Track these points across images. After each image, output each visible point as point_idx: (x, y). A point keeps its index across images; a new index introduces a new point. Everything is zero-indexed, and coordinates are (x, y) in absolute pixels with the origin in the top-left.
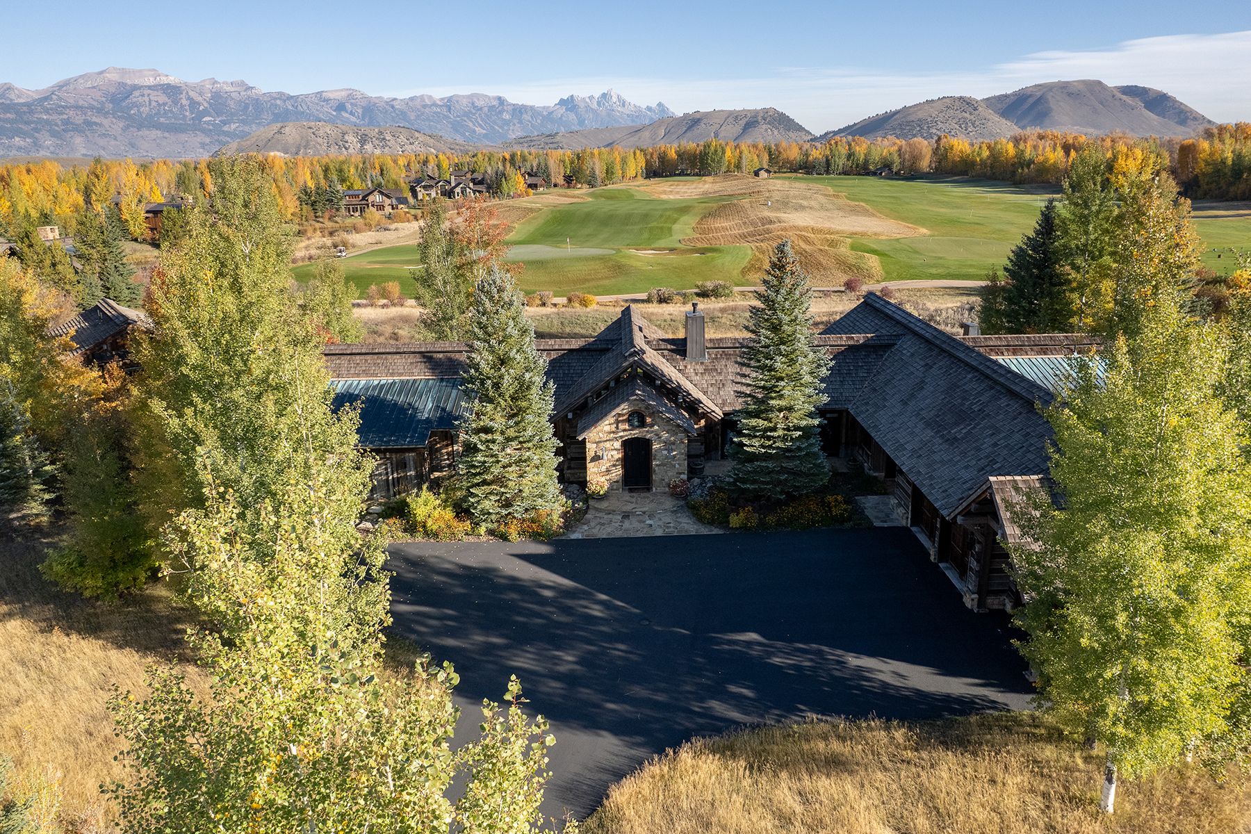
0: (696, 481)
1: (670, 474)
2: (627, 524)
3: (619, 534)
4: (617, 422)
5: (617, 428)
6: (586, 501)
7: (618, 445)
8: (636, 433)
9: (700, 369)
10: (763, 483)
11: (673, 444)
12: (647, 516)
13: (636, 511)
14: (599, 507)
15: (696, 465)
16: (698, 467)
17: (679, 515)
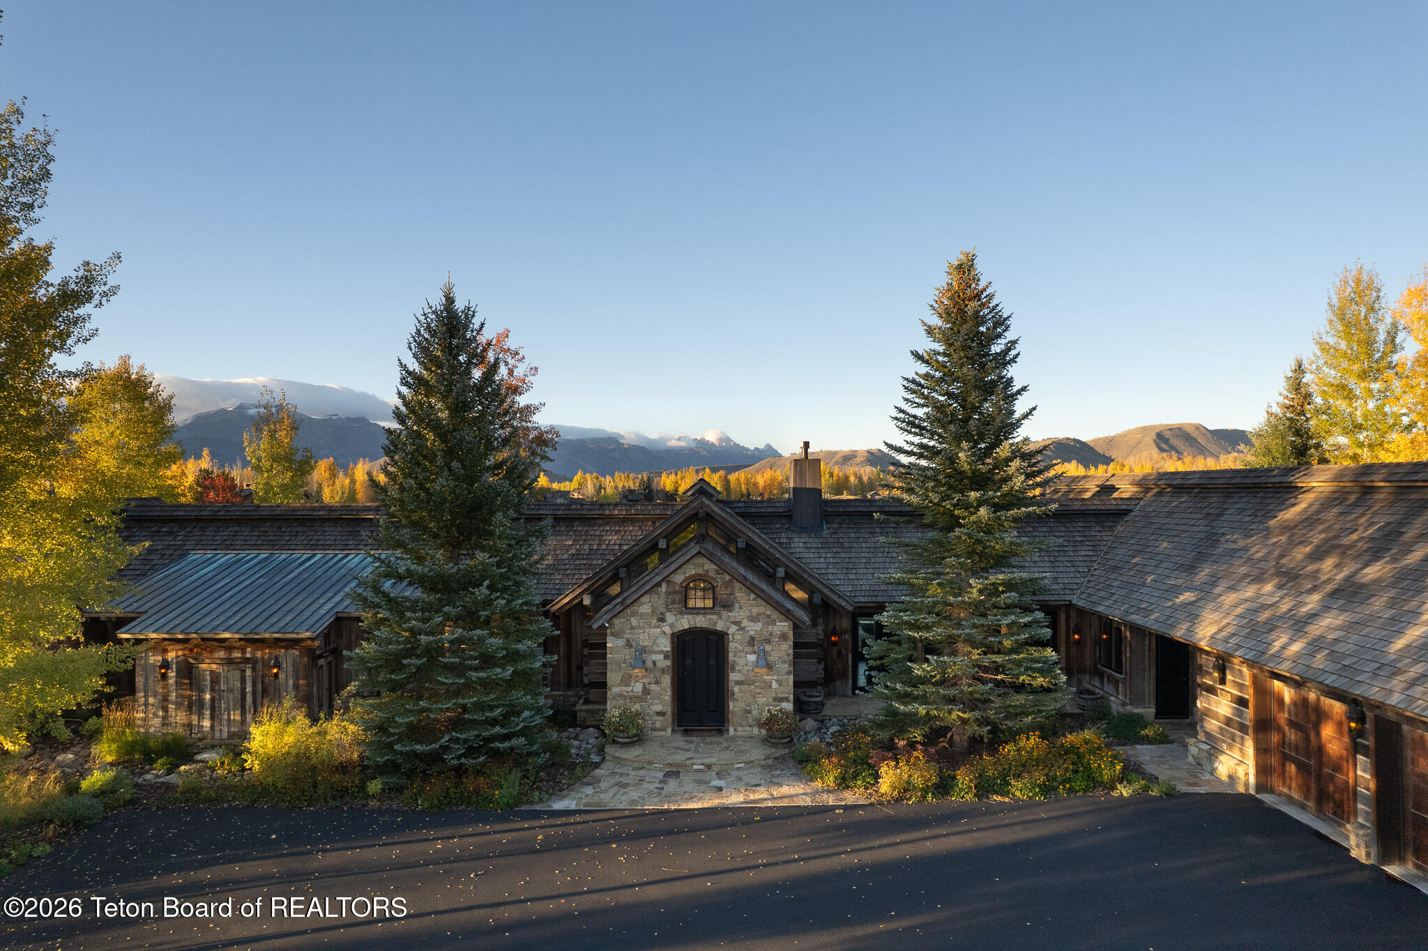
1: (761, 700)
2: (672, 786)
3: (652, 804)
5: (664, 608)
7: (666, 643)
8: (697, 620)
9: (815, 542)
11: (768, 641)
12: (713, 774)
13: (694, 764)
14: (623, 756)
15: (810, 697)
16: (813, 700)
17: (778, 772)
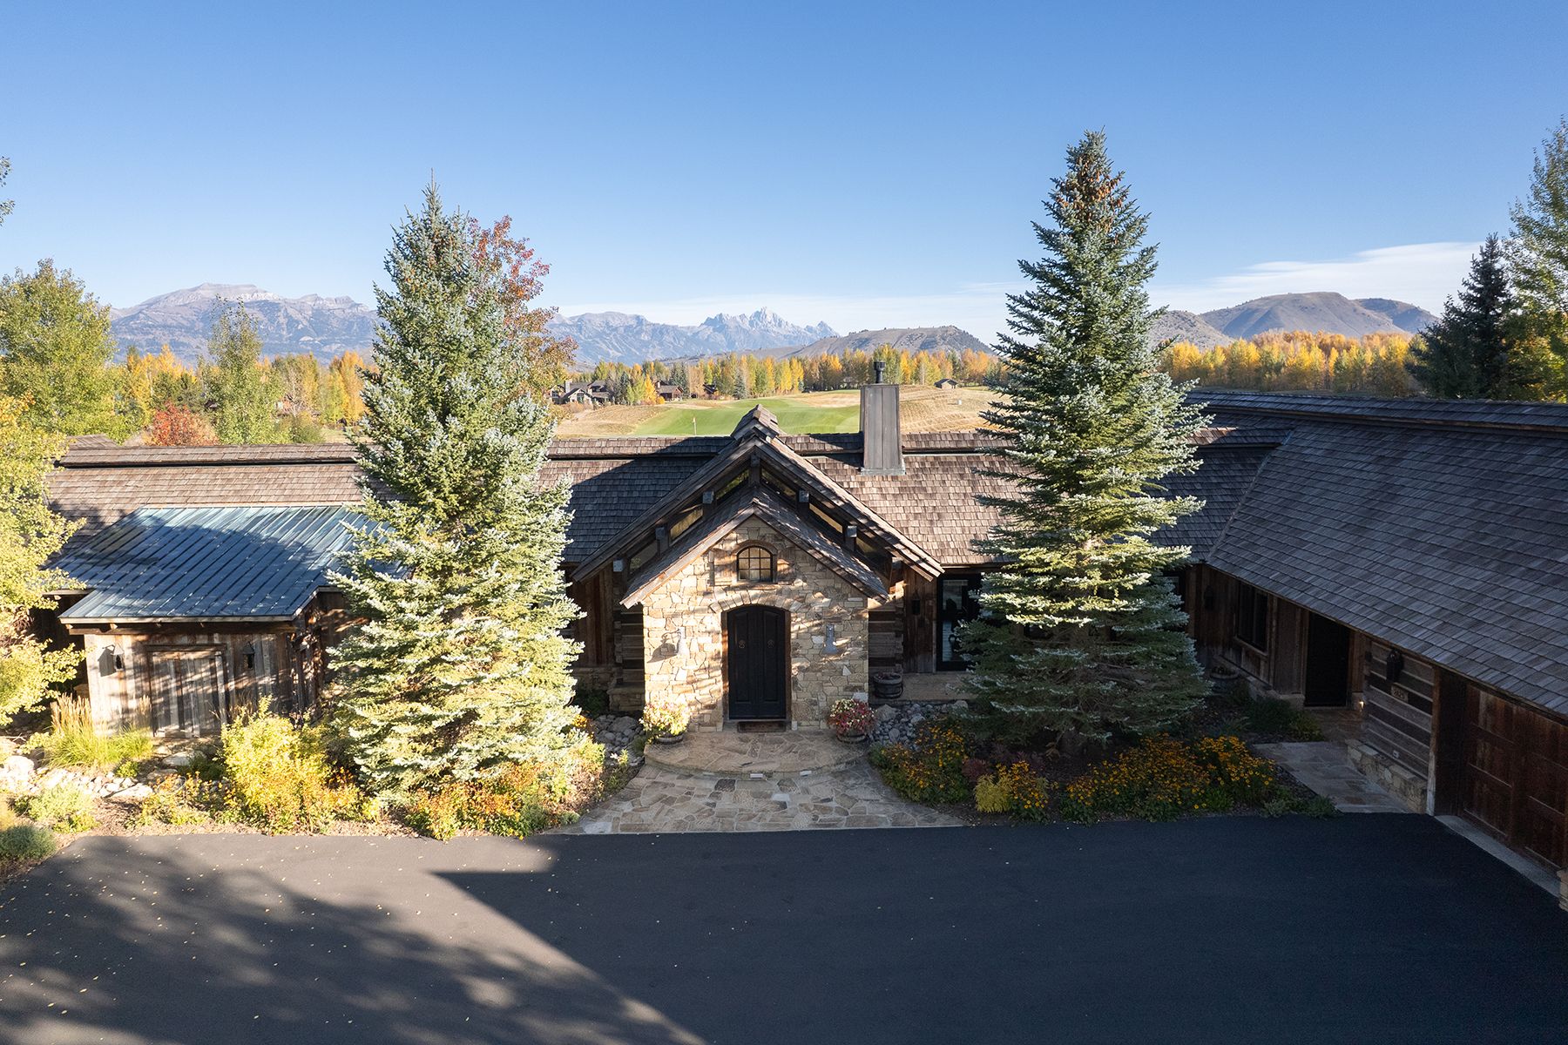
0: (887, 711)
1: (830, 690)
2: (726, 802)
3: (703, 825)
4: (713, 570)
5: (712, 582)
6: (638, 750)
7: (714, 622)
8: (755, 596)
9: (892, 488)
10: (1057, 700)
11: (838, 620)
12: (775, 784)
13: (751, 772)
14: (667, 761)
15: (887, 678)
16: (891, 682)
17: (852, 782)
